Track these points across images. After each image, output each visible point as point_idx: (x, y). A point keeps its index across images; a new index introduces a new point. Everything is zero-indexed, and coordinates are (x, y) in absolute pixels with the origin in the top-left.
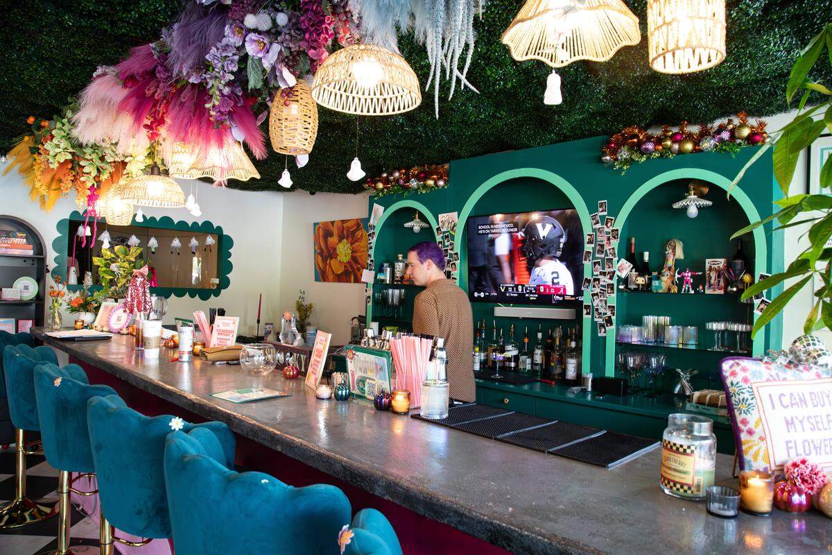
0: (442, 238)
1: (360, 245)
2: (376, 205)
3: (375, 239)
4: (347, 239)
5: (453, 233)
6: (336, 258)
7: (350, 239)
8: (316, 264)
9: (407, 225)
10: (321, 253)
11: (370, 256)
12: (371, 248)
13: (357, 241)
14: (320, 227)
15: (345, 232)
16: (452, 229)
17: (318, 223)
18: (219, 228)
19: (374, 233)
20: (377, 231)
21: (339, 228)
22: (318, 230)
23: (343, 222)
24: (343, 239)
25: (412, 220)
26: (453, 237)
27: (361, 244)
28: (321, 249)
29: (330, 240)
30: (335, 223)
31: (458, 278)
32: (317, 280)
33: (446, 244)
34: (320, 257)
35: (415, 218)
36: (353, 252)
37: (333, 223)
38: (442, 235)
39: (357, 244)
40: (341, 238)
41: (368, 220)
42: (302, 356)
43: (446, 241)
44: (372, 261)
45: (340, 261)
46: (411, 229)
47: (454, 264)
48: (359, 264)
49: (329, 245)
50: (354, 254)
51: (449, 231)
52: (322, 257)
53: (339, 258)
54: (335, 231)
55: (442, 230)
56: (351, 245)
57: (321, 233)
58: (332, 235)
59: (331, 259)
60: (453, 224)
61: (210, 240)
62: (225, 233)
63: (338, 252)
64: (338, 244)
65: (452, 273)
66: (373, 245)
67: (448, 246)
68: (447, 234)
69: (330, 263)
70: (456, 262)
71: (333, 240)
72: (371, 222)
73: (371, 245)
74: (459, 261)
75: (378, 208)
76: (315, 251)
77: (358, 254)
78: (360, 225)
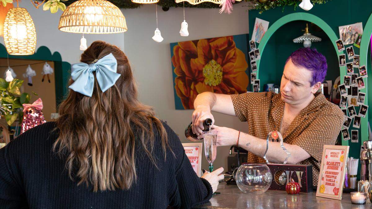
0: (344, 52)
1: (233, 66)
2: (258, 21)
3: (259, 57)
4: (216, 60)
5: (357, 46)
6: (202, 82)
7: (220, 60)
8: (176, 90)
9: (296, 40)
10: (183, 77)
11: (254, 76)
12: (255, 68)
13: (229, 61)
14: (179, 48)
15: (213, 52)
16: (357, 42)
17: (176, 44)
18: (57, 54)
19: (257, 51)
20: (261, 48)
21: (204, 48)
22: (177, 51)
23: (209, 40)
24: (211, 59)
25: (301, 34)
26: (357, 51)
27: (235, 64)
28: (183, 73)
29: (194, 61)
30: (199, 42)
31: (366, 94)
32: (178, 107)
33: (350, 59)
34: (181, 83)
35: (305, 32)
36: (225, 73)
37: (196, 42)
38: (344, 49)
39: (229, 65)
40: (208, 59)
41: (248, 36)
42: (298, 173)
43: (349, 55)
44: (257, 82)
45: (208, 85)
46: (302, 43)
47: (361, 79)
48: (232, 86)
49: (193, 67)
50: (225, 76)
51: (353, 45)
52: (184, 81)
53: (206, 82)
54: (200, 51)
55: (344, 44)
56: (222, 65)
57: (181, 53)
58: (195, 56)
59: (196, 82)
60: (357, 35)
61: (48, 69)
62: (64, 60)
63: (205, 75)
64: (204, 66)
65: (359, 89)
66: (258, 65)
67: (351, 60)
68: (350, 48)
69: (195, 88)
70: (363, 77)
71: (198, 61)
72: (254, 39)
73: (255, 64)
74: (367, 76)
75: (262, 24)
76: (174, 75)
77: (232, 76)
78: (232, 43)
